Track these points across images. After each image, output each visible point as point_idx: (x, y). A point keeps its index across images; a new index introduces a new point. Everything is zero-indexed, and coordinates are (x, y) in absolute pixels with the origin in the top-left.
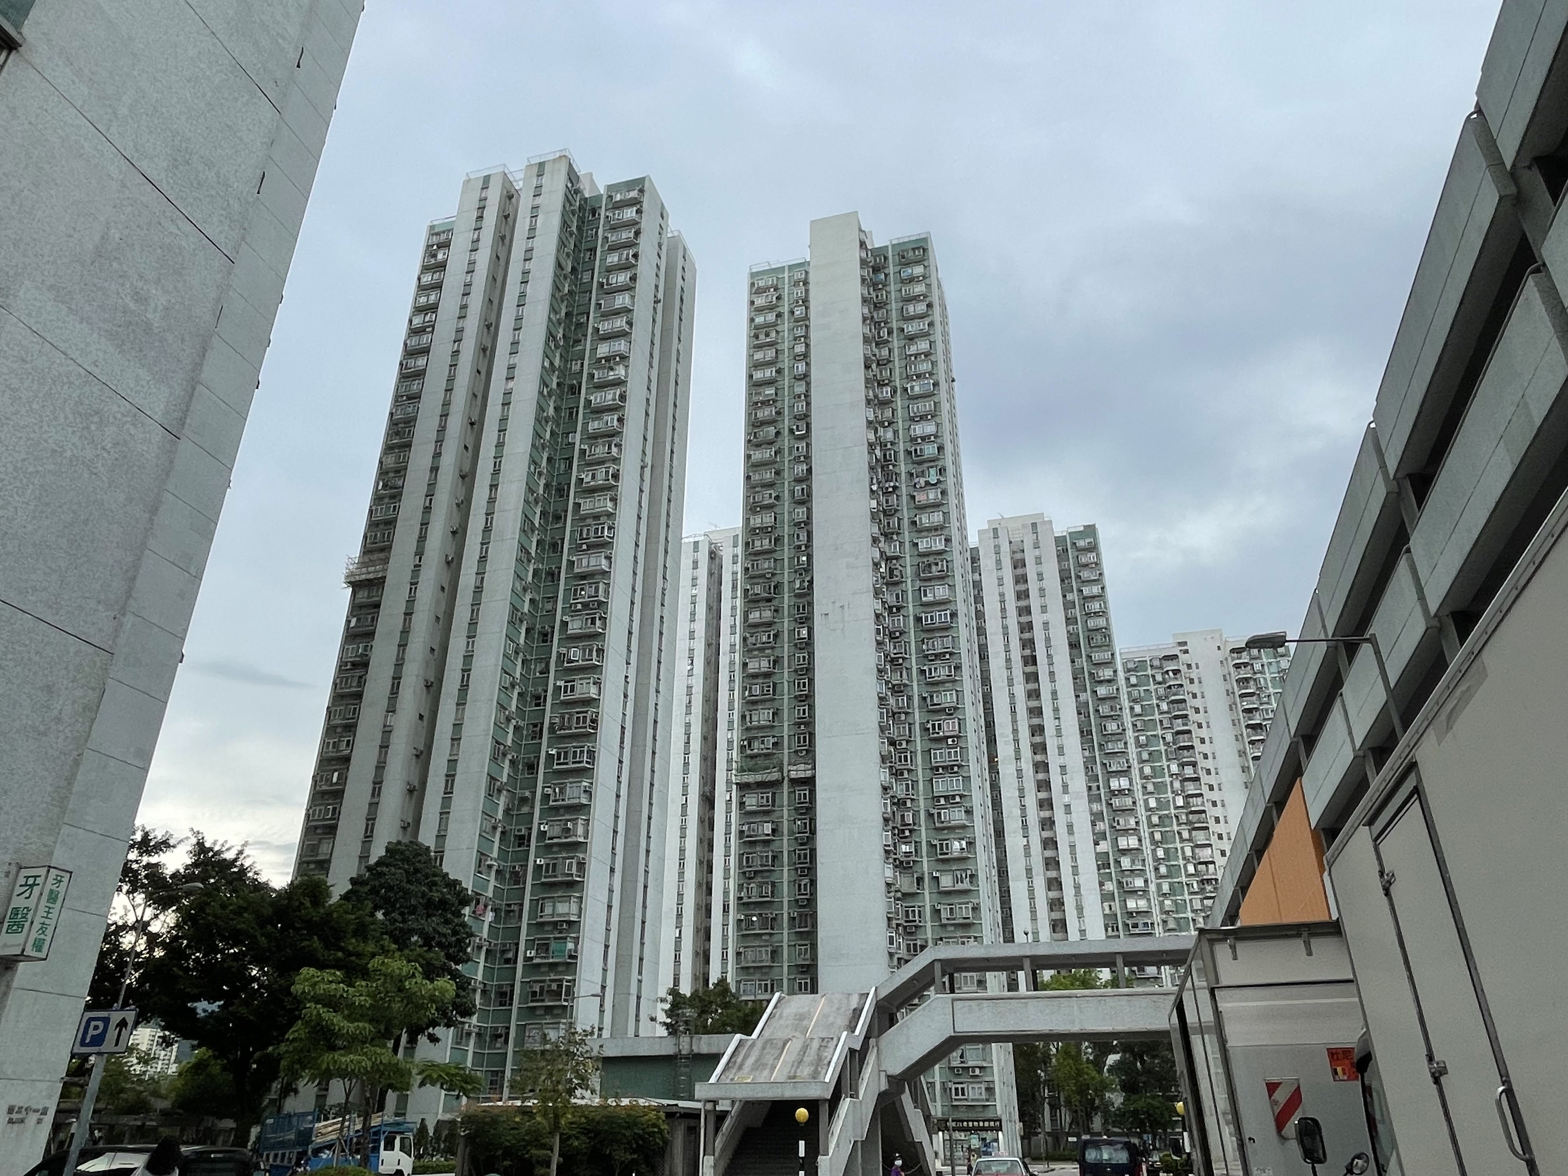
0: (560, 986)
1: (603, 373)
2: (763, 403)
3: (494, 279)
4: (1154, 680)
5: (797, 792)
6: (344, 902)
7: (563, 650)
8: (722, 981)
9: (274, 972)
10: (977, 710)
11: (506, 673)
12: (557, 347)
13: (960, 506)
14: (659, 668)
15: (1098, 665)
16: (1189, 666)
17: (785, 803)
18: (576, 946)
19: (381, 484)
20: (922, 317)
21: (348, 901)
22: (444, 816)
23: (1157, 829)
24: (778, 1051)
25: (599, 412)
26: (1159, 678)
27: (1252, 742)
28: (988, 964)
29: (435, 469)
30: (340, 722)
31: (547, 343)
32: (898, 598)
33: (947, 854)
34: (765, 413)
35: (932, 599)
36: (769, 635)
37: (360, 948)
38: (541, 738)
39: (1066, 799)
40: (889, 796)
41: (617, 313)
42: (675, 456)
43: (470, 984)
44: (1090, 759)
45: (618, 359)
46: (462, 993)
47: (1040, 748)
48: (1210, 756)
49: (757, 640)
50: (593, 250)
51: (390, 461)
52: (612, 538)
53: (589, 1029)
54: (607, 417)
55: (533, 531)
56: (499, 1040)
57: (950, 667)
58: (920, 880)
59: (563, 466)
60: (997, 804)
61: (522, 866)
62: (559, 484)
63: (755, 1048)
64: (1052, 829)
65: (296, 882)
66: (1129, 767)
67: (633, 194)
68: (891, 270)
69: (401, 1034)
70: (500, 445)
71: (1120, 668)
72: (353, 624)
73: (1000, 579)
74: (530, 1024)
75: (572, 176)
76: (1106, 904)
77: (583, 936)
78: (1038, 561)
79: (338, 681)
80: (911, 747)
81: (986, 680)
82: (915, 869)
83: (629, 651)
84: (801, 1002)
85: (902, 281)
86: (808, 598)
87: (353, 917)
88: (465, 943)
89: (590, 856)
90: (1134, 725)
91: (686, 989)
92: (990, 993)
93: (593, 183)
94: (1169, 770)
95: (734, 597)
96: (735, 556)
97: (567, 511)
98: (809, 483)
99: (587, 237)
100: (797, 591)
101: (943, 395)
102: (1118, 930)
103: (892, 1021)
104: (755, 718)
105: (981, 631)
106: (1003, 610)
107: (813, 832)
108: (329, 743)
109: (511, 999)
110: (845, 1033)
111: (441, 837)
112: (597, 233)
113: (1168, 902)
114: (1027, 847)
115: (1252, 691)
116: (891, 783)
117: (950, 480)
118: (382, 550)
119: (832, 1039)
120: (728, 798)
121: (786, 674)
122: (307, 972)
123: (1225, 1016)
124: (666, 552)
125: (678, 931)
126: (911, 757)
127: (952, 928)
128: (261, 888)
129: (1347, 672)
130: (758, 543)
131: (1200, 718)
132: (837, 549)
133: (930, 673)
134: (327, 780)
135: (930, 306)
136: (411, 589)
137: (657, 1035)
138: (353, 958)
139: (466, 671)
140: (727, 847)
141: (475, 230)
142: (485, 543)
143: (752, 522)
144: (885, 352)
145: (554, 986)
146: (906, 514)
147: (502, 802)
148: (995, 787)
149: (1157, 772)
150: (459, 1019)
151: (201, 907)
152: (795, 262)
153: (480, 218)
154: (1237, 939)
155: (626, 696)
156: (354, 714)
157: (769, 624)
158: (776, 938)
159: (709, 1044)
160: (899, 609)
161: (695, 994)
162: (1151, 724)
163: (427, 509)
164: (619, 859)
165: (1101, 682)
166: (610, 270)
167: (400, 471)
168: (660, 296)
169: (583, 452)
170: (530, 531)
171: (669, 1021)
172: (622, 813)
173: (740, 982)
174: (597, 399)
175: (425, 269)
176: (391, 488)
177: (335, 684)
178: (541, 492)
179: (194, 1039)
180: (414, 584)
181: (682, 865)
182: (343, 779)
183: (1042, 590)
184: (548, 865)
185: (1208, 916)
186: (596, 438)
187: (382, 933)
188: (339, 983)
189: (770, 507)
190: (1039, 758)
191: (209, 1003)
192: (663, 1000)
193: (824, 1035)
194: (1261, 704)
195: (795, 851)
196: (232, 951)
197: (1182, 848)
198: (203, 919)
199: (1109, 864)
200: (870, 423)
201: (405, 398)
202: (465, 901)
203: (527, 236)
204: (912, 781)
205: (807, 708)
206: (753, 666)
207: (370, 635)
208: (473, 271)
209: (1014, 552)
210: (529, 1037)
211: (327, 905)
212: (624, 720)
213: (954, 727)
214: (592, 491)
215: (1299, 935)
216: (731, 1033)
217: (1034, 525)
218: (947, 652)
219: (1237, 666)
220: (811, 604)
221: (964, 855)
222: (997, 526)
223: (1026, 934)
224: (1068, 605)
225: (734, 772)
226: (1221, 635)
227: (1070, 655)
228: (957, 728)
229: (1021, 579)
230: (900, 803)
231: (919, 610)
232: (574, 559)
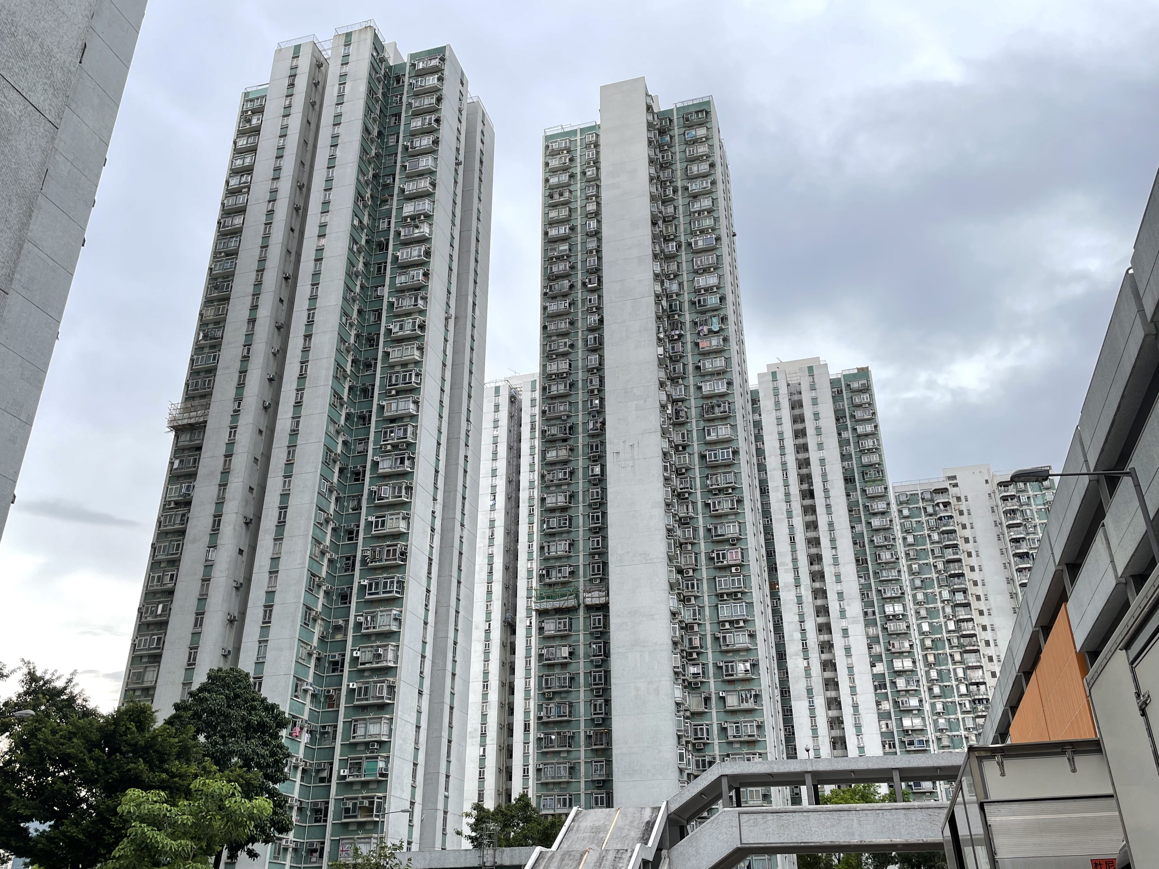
0: (372, 803)
1: (409, 232)
2: (558, 258)
3: (306, 143)
4: (926, 512)
5: (592, 618)
6: (167, 726)
7: (375, 488)
8: (524, 797)
9: (101, 793)
10: (758, 541)
11: (320, 510)
12: (365, 206)
13: (741, 352)
14: (463, 504)
15: (873, 498)
16: (959, 499)
17: (581, 628)
18: (387, 765)
19: (201, 335)
20: (705, 176)
21: (172, 726)
22: (263, 644)
23: (930, 651)
24: (576, 863)
25: (405, 267)
26: (930, 510)
27: (1020, 570)
28: (772, 779)
29: (252, 321)
30: (164, 557)
31: (356, 203)
32: (683, 437)
33: (732, 675)
34: (561, 267)
35: (715, 438)
36: (565, 473)
37: (183, 770)
38: (353, 570)
39: (844, 623)
40: (677, 621)
41: (421, 175)
42: (477, 307)
43: (286, 802)
44: (865, 586)
45: (422, 217)
46: (278, 810)
47: (818, 576)
48: (980, 583)
49: (554, 476)
50: (398, 115)
51: (210, 314)
52: (420, 384)
53: (398, 843)
54: (413, 272)
55: (345, 378)
56: (314, 854)
57: (732, 501)
58: (707, 700)
59: (372, 319)
60: (778, 628)
61: (335, 690)
62: (369, 334)
63: (554, 860)
64: (830, 652)
65: (123, 708)
66: (903, 593)
67: (435, 62)
68: (676, 132)
69: (222, 851)
70: (313, 298)
71: (893, 500)
72: (176, 466)
73: (779, 419)
74: (343, 839)
75: (378, 46)
76: (883, 723)
77: (394, 755)
78: (815, 401)
79: (162, 519)
80: (697, 575)
81: (766, 513)
82: (702, 690)
83: (436, 488)
84: (599, 814)
85: (687, 143)
86: (600, 439)
87: (176, 740)
88: (282, 763)
89: (400, 679)
90: (907, 555)
91: (490, 805)
92: (774, 807)
93: (396, 51)
94: (941, 597)
95: (533, 438)
96: (533, 400)
97: (376, 359)
98: (600, 332)
99: (392, 103)
100: (590, 432)
101: (725, 250)
102: (894, 747)
103: (683, 833)
104: (553, 549)
105: (762, 468)
106: (782, 448)
107: (607, 655)
108: (153, 577)
109: (326, 815)
110: (638, 845)
111: (260, 664)
112: (401, 99)
113: (941, 721)
114: (807, 669)
115: (1019, 521)
116: (679, 609)
117: (731, 328)
118: (203, 396)
119: (627, 850)
120: (528, 624)
121: (581, 508)
122: (133, 793)
123: (994, 829)
124: (470, 396)
125: (482, 749)
126: (697, 584)
127: (738, 746)
128: (88, 714)
129: (1109, 504)
130: (554, 388)
131: (970, 547)
132: (626, 392)
133: (714, 506)
134: (152, 612)
135: (712, 165)
136: (231, 432)
137: (463, 848)
138: (177, 779)
139: (283, 509)
140: (528, 670)
141: (287, 96)
142: (300, 390)
143: (549, 368)
144: (670, 210)
145: (366, 803)
146: (690, 360)
147: (317, 630)
148: (777, 613)
149: (929, 598)
150: (277, 835)
151: (33, 734)
152: (587, 126)
153: (292, 85)
154: (1004, 756)
155: (433, 530)
156: (177, 549)
157: (565, 462)
158: (573, 755)
159: (512, 857)
160: (684, 448)
161: (498, 808)
162: (922, 554)
163: (246, 359)
164: (427, 683)
165: (875, 514)
166: (414, 134)
167: (220, 322)
168: (461, 158)
169: (391, 305)
170: (342, 378)
171: (473, 834)
172: (430, 639)
173: (540, 796)
174: (403, 255)
175: (241, 133)
176: (211, 339)
177: (159, 522)
178: (352, 341)
179: (27, 857)
180: (233, 428)
181: (486, 686)
182: (167, 610)
183: (818, 429)
184: (360, 688)
185: (980, 734)
186: (403, 291)
187: (204, 755)
188: (163, 803)
189: (565, 355)
190: (817, 585)
191: (41, 823)
192: (468, 815)
193: (618, 847)
194: (1028, 534)
195: (590, 672)
196: (62, 774)
197: (954, 670)
198: (34, 744)
199: (885, 685)
200: (656, 276)
201: (223, 254)
202: (282, 724)
203: (335, 102)
204: (699, 607)
205: (600, 539)
206: (551, 501)
207: (193, 476)
208: (286, 135)
209: (791, 394)
210: (342, 851)
211: (152, 729)
212: (431, 553)
213: (737, 555)
214: (400, 341)
215: (1063, 753)
216: (532, 845)
217: (810, 369)
218: (729, 487)
219: (1005, 499)
220: (603, 443)
221: (749, 676)
222: (777, 370)
223: (808, 751)
224: (843, 443)
225: (533, 599)
226: (988, 470)
227: (846, 488)
228: (740, 557)
229: (798, 419)
230: (688, 628)
231: (703, 448)
232: (384, 403)
